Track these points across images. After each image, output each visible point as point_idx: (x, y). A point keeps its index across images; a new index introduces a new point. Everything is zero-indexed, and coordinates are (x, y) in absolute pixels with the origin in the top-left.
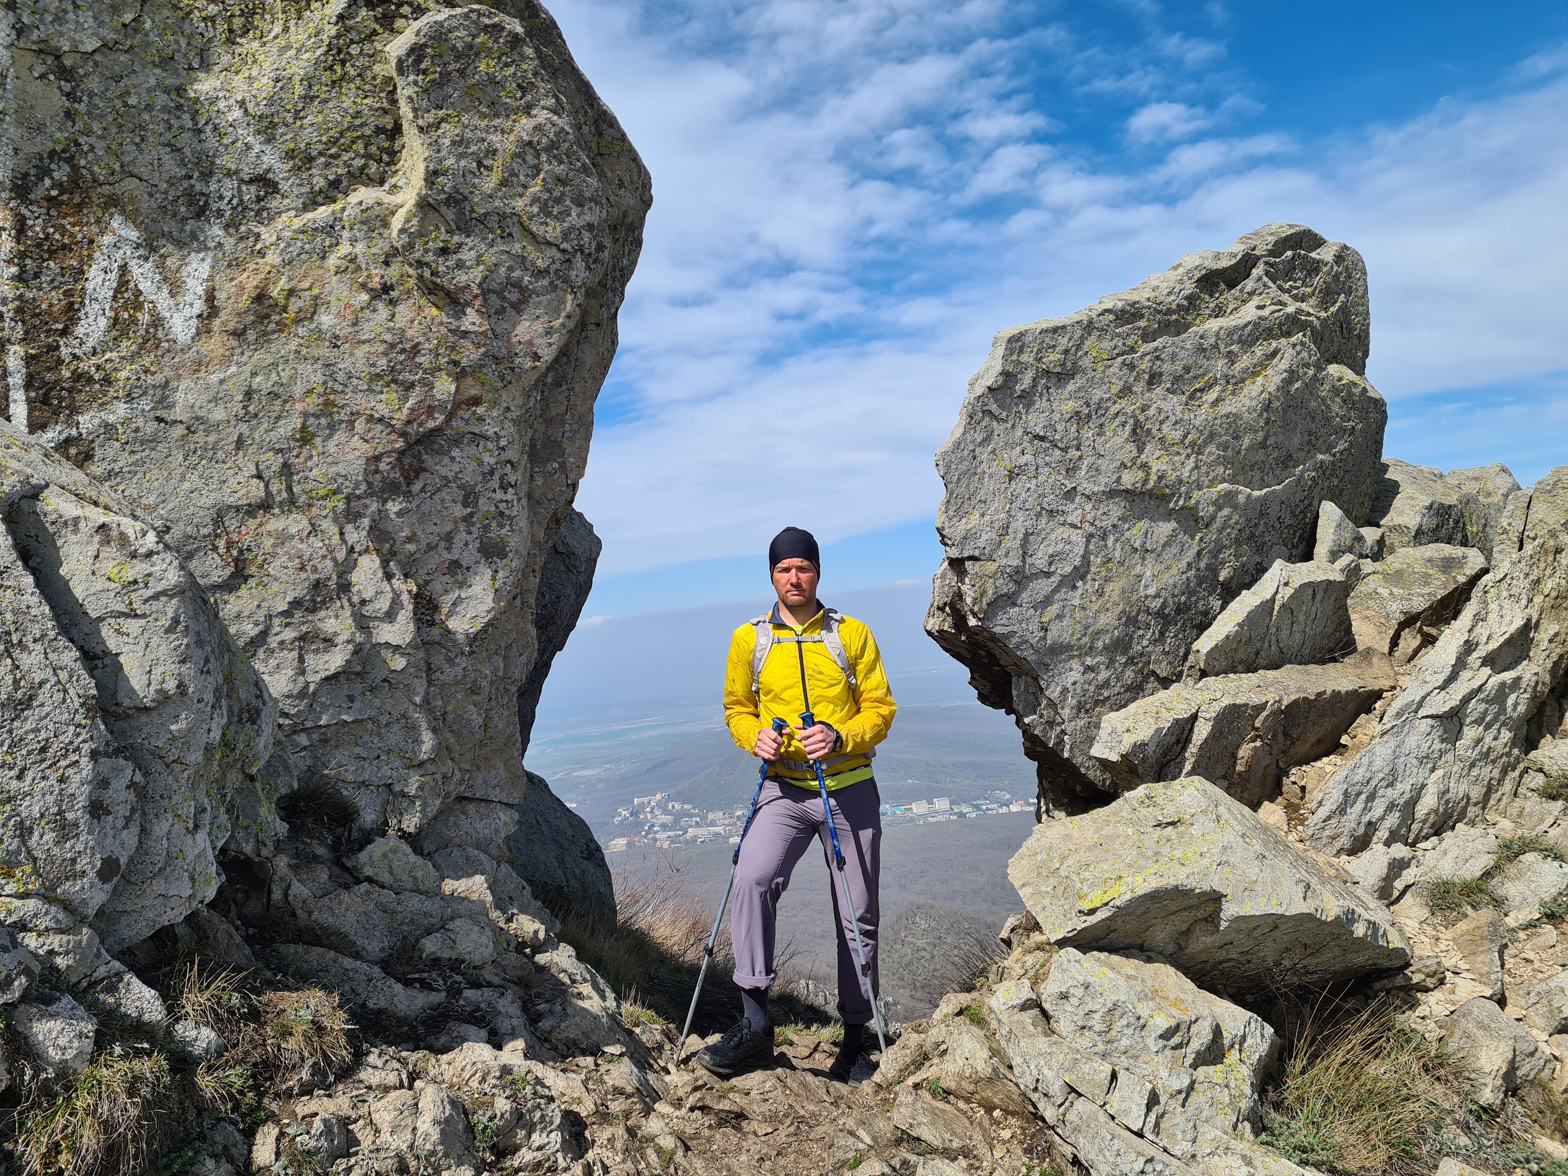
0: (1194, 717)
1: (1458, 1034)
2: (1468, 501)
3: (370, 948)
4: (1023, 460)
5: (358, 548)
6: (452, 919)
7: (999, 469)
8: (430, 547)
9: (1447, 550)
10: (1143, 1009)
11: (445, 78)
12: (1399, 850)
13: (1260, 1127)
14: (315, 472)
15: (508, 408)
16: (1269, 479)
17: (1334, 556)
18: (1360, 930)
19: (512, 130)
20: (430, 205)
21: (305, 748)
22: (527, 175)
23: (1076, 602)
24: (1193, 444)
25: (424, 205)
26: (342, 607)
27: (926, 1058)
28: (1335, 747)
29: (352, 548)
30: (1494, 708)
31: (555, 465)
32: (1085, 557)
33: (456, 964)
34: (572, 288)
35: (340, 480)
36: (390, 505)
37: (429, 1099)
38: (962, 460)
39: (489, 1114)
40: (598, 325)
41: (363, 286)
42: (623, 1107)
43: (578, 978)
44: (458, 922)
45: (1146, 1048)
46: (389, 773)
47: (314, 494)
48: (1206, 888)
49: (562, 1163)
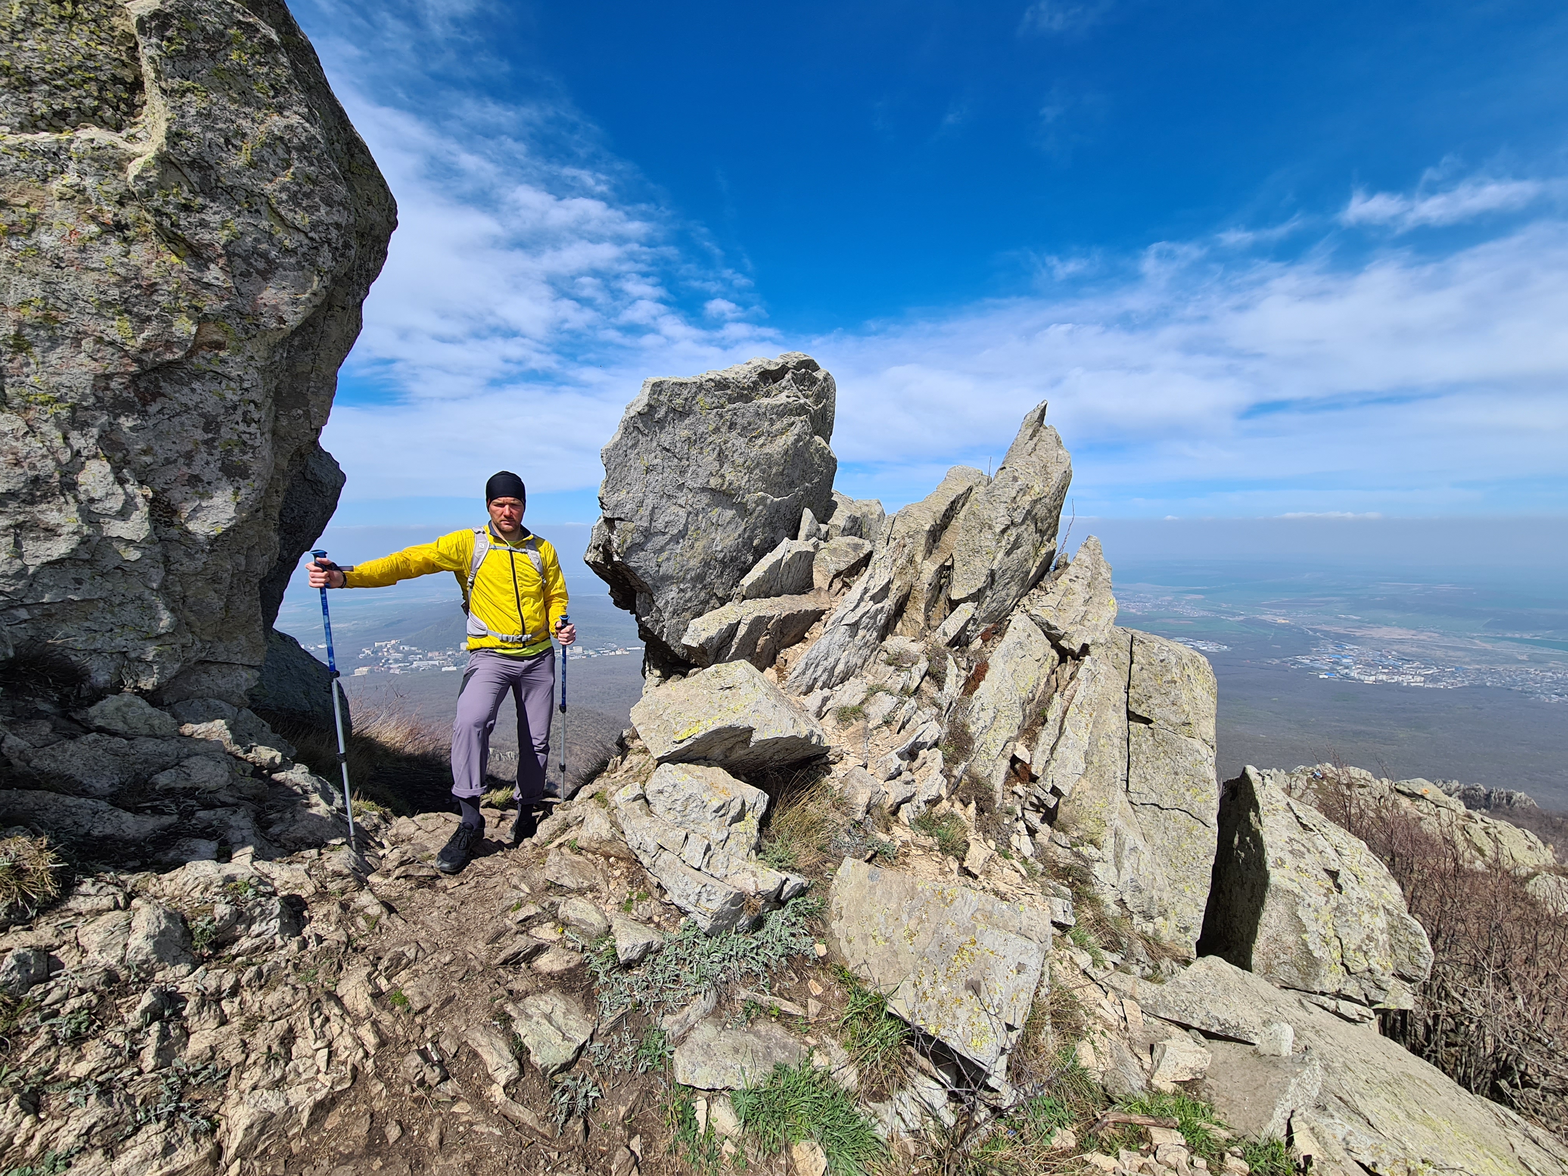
0: (739, 623)
1: (849, 786)
2: (864, 516)
3: (98, 785)
4: (656, 461)
5: (85, 453)
6: (188, 756)
7: (641, 465)
8: (168, 462)
9: (856, 540)
10: (706, 797)
11: (191, 54)
12: (826, 692)
13: (758, 849)
14: (32, 378)
15: (252, 358)
16: (782, 492)
17: (808, 538)
18: (814, 740)
19: (262, 122)
20: (171, 162)
21: (25, 621)
22: (277, 166)
23: (678, 551)
24: (748, 467)
25: (162, 159)
26: (67, 503)
27: (568, 826)
28: (802, 639)
29: (79, 452)
30: (872, 621)
31: (300, 412)
32: (686, 525)
33: (190, 792)
34: (319, 272)
35: (64, 390)
36: (122, 419)
37: (143, 918)
38: (618, 456)
39: (208, 919)
40: (344, 308)
41: (93, 218)
42: (340, 886)
43: (310, 788)
44: (193, 759)
45: (705, 818)
46: (124, 643)
47: (32, 398)
48: (746, 726)
49: (279, 942)
